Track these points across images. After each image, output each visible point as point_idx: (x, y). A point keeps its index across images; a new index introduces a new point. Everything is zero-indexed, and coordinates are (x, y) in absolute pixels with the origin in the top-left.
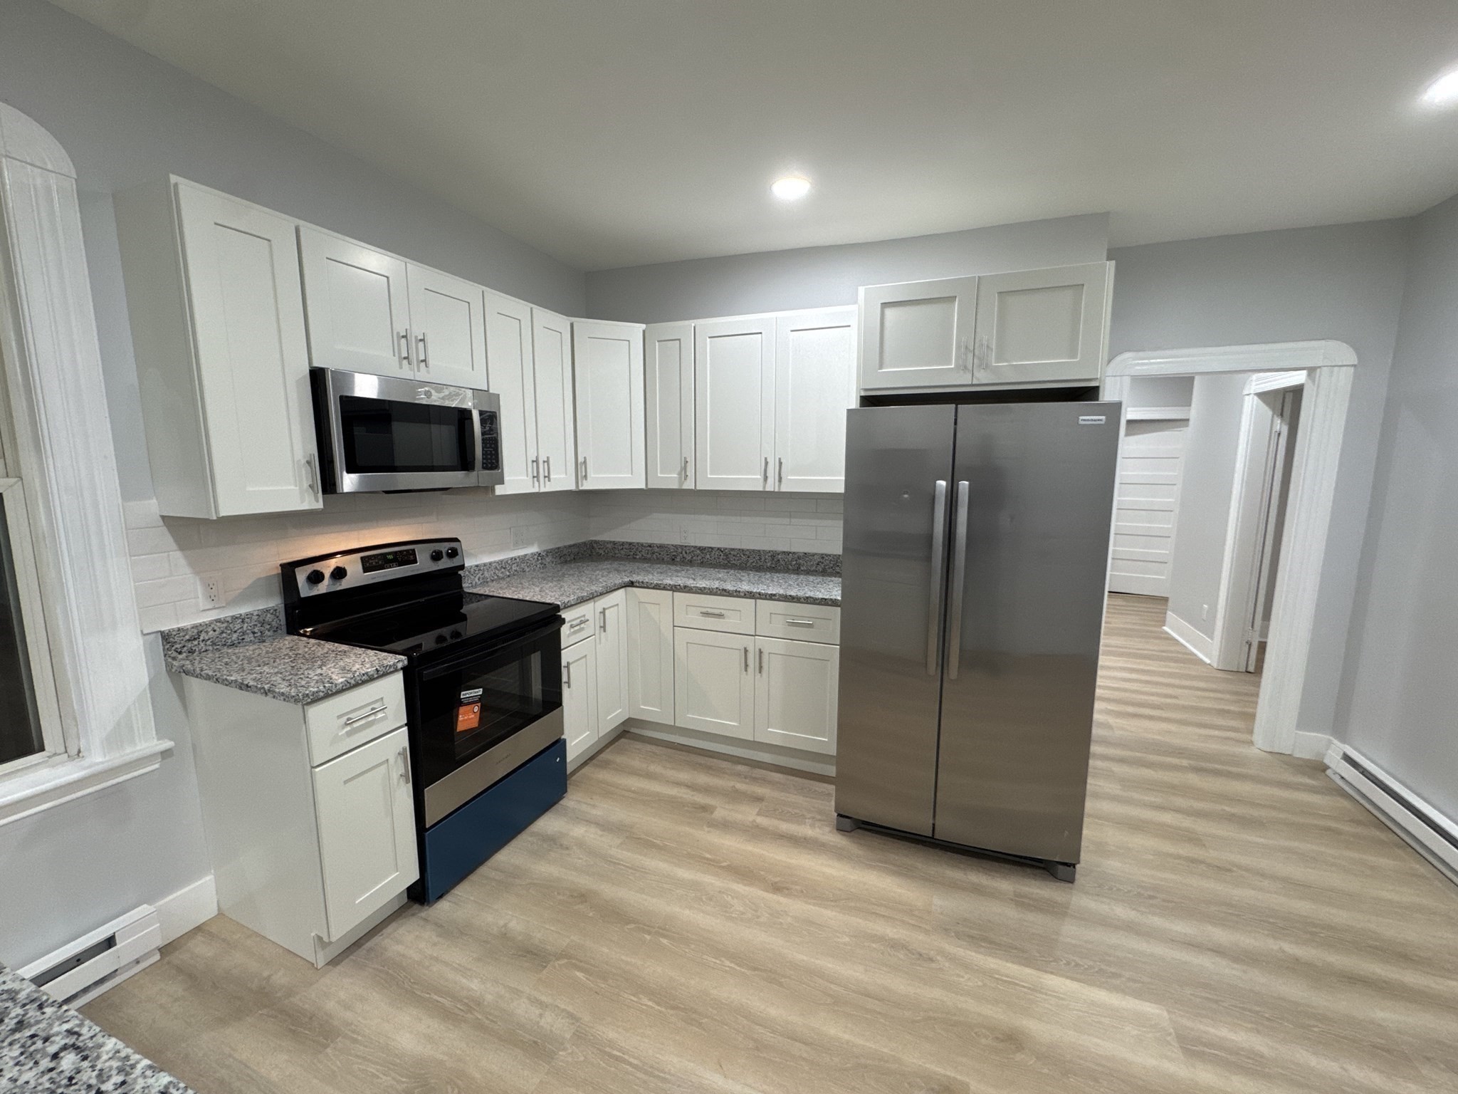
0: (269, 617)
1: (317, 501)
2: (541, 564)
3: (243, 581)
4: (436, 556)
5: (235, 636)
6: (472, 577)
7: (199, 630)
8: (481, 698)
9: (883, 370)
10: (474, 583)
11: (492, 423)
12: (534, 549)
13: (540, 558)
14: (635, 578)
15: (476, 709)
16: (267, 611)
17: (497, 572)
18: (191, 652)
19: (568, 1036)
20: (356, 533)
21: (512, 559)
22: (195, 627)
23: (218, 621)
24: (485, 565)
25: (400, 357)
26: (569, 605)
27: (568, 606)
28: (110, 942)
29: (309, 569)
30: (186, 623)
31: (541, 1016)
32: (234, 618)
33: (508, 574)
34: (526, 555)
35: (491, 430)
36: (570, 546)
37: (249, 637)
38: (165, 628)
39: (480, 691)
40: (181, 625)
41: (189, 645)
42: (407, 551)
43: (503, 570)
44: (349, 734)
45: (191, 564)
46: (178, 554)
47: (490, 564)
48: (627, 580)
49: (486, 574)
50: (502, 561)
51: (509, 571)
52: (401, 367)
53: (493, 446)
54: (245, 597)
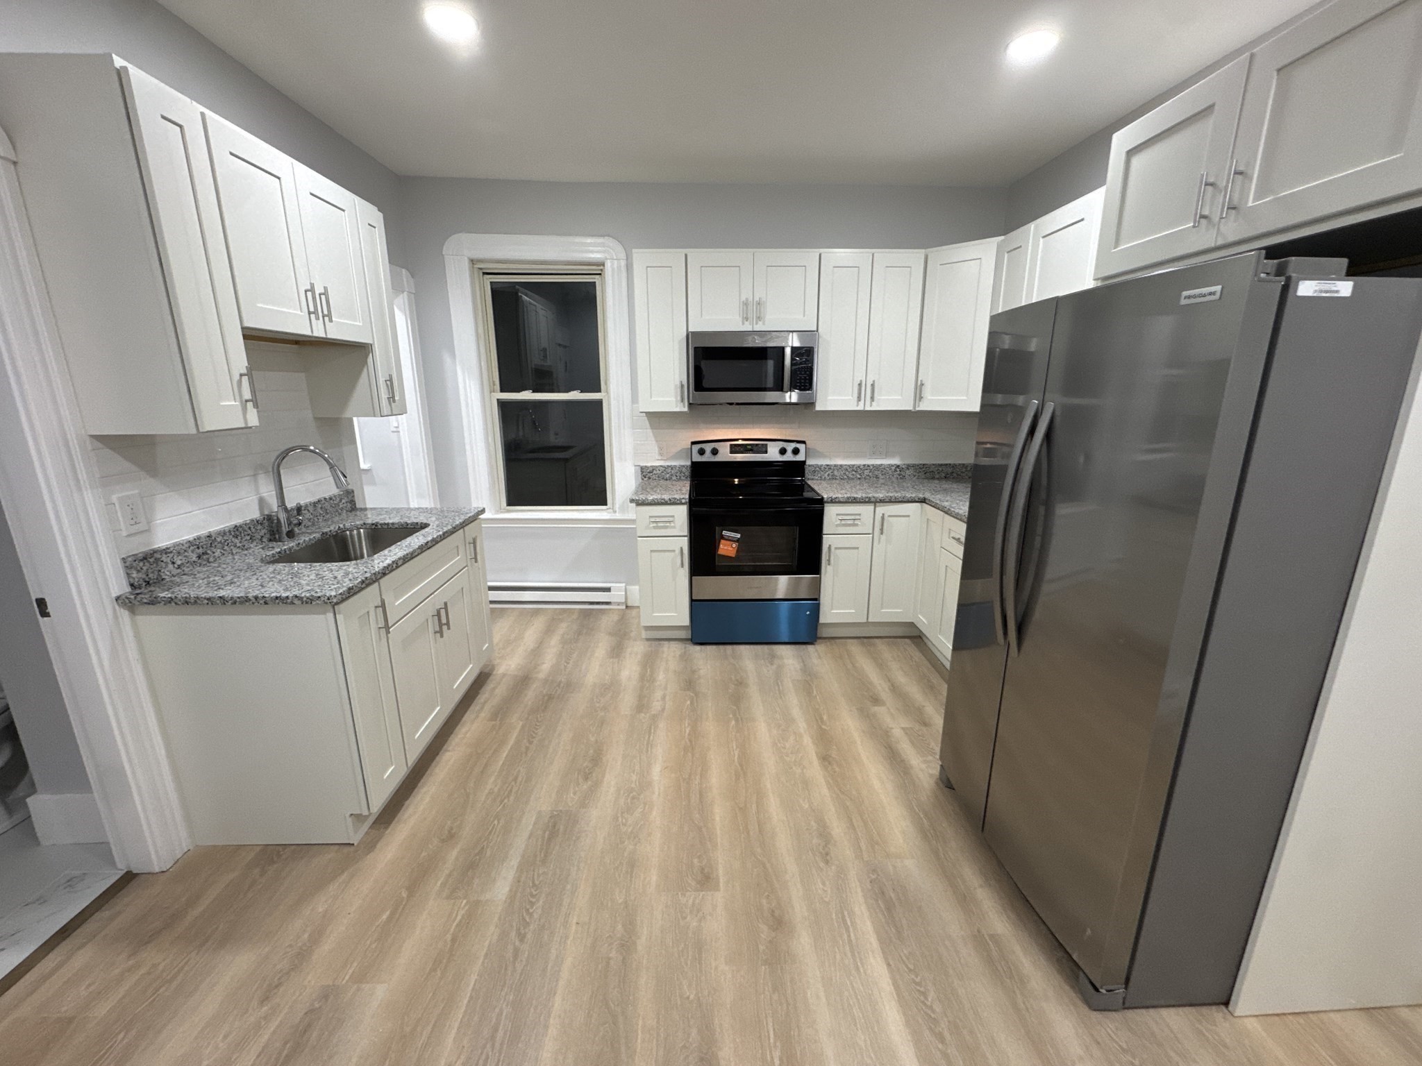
0: (684, 470)
1: (684, 407)
2: (899, 475)
3: (674, 450)
4: (783, 451)
5: (668, 475)
6: (822, 473)
7: (654, 468)
8: (738, 541)
9: (1119, 248)
10: (823, 477)
11: (808, 356)
12: (896, 461)
13: (898, 470)
14: (927, 495)
15: (734, 545)
16: (684, 466)
17: (847, 473)
18: (649, 478)
19: (652, 713)
20: (738, 430)
21: (864, 465)
22: (652, 466)
23: (661, 466)
24: (835, 466)
25: (743, 317)
26: (837, 500)
27: (833, 501)
28: (608, 590)
29: (699, 446)
30: (649, 465)
31: (658, 701)
32: (668, 466)
33: (859, 476)
34: (882, 465)
35: (807, 360)
36: (941, 465)
37: (674, 478)
38: (642, 465)
39: (739, 536)
40: (647, 465)
41: (649, 475)
42: (763, 444)
43: (854, 473)
44: (654, 527)
45: (655, 437)
46: (649, 431)
47: (841, 466)
48: (921, 496)
49: (836, 473)
50: (854, 465)
51: (860, 474)
52: (743, 324)
53: (808, 373)
54: (675, 457)
